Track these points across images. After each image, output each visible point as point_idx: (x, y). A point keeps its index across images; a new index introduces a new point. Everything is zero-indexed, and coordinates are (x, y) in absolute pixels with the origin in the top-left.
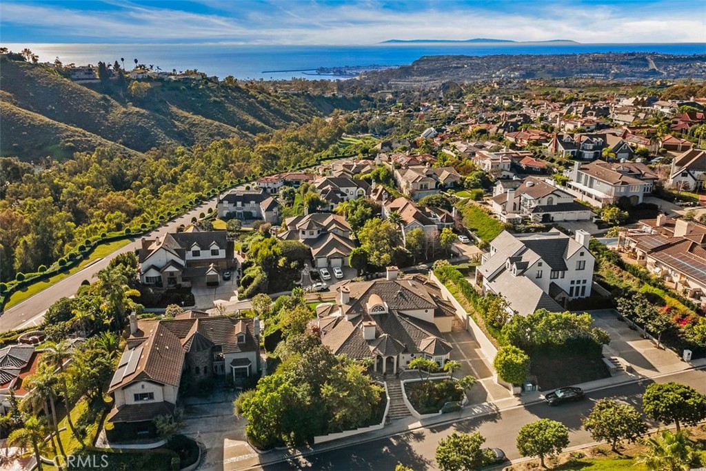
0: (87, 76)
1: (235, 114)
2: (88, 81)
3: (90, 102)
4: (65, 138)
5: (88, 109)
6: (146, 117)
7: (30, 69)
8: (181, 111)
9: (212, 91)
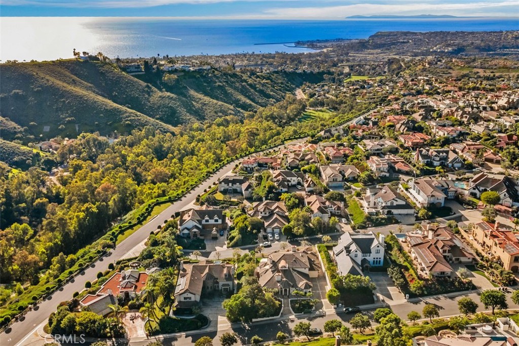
0: (136, 70)
1: (232, 95)
2: (137, 73)
3: (139, 89)
4: (125, 118)
5: (137, 94)
6: (174, 100)
7: (102, 66)
8: (196, 94)
9: (217, 78)
